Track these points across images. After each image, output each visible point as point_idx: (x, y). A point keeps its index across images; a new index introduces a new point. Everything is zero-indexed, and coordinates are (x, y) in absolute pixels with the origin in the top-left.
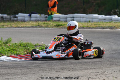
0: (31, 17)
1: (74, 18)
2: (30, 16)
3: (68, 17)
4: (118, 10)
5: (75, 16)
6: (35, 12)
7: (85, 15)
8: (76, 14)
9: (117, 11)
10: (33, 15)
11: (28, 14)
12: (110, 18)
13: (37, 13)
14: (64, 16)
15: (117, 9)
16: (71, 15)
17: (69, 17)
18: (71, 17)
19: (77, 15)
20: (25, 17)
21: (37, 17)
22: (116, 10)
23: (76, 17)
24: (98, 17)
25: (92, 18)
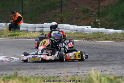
4: (99, 20)
12: (82, 29)
13: (3, 21)
14: (33, 26)
16: (40, 25)
17: (38, 26)
19: (46, 25)
21: (2, 27)
23: (46, 27)
24: (69, 27)
25: (63, 29)
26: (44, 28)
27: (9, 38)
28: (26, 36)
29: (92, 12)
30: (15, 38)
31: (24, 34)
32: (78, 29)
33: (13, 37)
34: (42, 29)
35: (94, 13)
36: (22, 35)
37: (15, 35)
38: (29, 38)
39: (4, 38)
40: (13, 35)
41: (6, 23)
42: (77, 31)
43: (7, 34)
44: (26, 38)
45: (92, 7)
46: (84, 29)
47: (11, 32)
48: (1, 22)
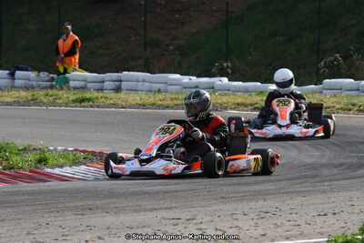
1: (121, 81)
2: (12, 75)
3: (105, 79)
4: (229, 64)
5: (122, 78)
9: (228, 67)
10: (18, 73)
11: (8, 72)
12: (210, 83)
15: (226, 62)
16: (115, 75)
17: (109, 79)
18: (114, 78)
19: (128, 75)
22: (225, 65)
23: (127, 81)
24: (181, 80)
26: (123, 83)
32: (199, 83)
34: (117, 83)
40: (82, 100)
41: (36, 73)
42: (197, 87)
43: (68, 98)
46: (213, 83)
48: (27, 70)
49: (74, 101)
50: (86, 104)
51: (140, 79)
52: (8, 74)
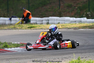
0: (11, 21)
1: (49, 20)
2: (10, 19)
3: (43, 20)
5: (49, 19)
6: (15, 16)
7: (58, 18)
8: (50, 17)
10: (13, 19)
11: (9, 18)
14: (40, 19)
18: (46, 19)
20: (5, 21)
21: (16, 21)
23: (51, 20)
25: (64, 21)
27: (29, 30)
28: (41, 27)
29: (75, 7)
30: (34, 29)
31: (39, 26)
33: (31, 29)
35: (76, 8)
36: (38, 27)
37: (33, 27)
38: (44, 29)
39: (25, 30)
40: (31, 27)
43: (26, 27)
44: (42, 29)
45: (74, 3)
47: (29, 25)
48: (16, 17)
49: (28, 28)
50: (32, 28)
51: (56, 19)
52: (9, 19)
